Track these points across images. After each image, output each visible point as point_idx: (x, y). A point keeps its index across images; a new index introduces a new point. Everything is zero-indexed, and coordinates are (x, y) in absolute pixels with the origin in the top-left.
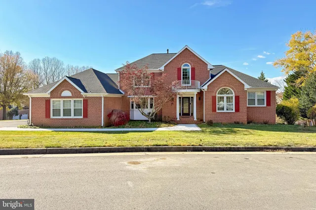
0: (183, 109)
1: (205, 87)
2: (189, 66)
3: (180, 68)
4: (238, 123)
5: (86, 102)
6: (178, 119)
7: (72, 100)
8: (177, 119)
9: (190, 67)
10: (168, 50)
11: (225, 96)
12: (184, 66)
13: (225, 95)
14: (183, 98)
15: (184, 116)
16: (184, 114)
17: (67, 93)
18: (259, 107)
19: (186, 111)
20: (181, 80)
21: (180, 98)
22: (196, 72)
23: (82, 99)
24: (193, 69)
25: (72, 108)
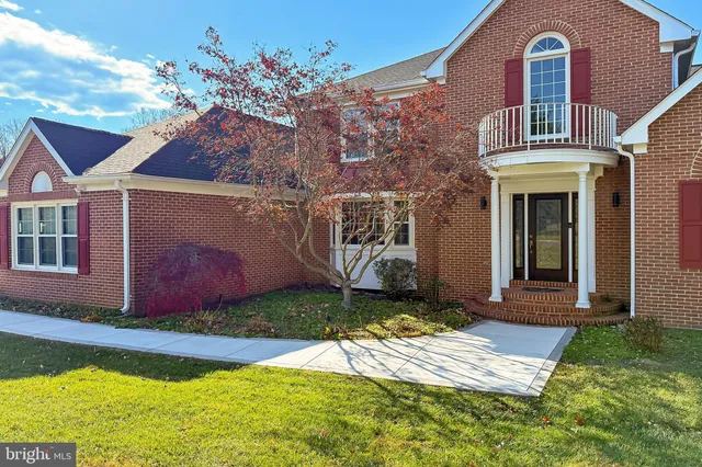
0: (533, 249)
1: (638, 135)
2: (560, 45)
3: (519, 62)
6: (496, 297)
8: (489, 292)
9: (567, 48)
12: (536, 49)
14: (534, 198)
15: (536, 284)
16: (537, 274)
19: (547, 261)
20: (520, 101)
21: (517, 198)
22: (597, 67)
23: (74, 202)
24: (581, 58)
25: (59, 236)
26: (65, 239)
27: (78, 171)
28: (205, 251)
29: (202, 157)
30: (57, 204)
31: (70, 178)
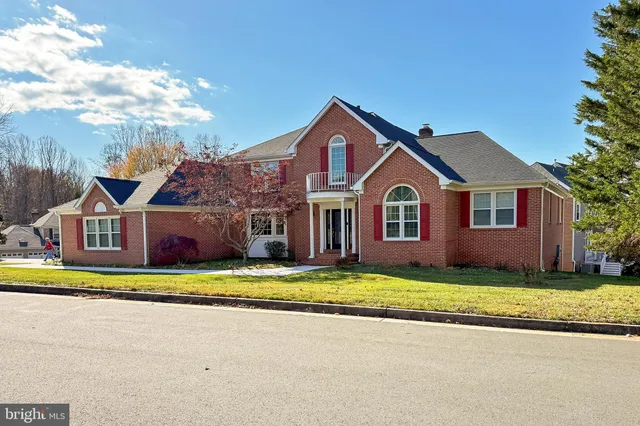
0: (334, 235)
2: (342, 141)
3: (327, 148)
4: (416, 265)
5: (123, 221)
9: (344, 143)
11: (401, 204)
12: (334, 142)
13: (402, 202)
14: (334, 211)
15: (335, 251)
16: (335, 246)
18: (499, 230)
21: (328, 211)
22: (356, 152)
23: (118, 217)
24: (350, 148)
25: (110, 233)
26: (113, 234)
27: (121, 202)
28: (180, 238)
29: (178, 198)
30: (109, 218)
31: (117, 206)
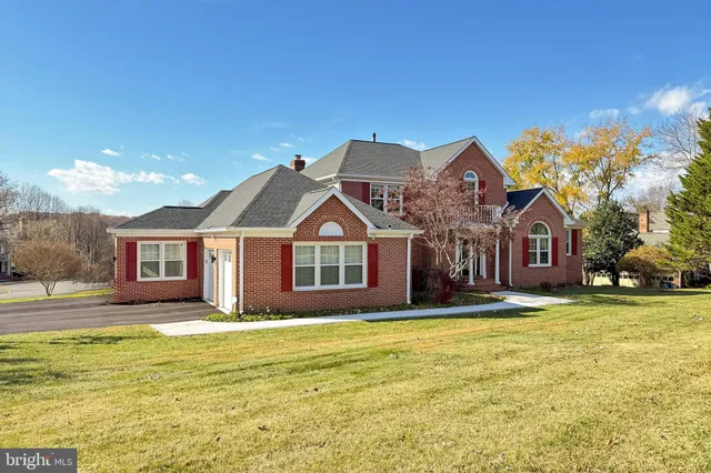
2: (474, 177)
5: (373, 249)
7: (342, 245)
9: (476, 179)
10: (374, 135)
11: (538, 237)
17: (331, 228)
22: (487, 190)
24: (483, 184)
25: (342, 265)
